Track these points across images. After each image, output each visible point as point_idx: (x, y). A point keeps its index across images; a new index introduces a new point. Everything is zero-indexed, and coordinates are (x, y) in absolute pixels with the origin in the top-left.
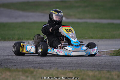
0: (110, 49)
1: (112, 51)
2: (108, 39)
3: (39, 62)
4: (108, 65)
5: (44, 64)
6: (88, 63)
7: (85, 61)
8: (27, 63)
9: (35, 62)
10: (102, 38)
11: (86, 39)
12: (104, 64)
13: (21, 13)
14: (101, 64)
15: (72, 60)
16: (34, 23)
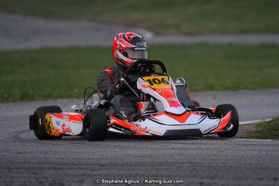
0: (249, 120)
1: (253, 124)
2: (253, 89)
3: (59, 164)
4: (231, 167)
5: (69, 169)
6: (183, 163)
7: (176, 157)
8: (25, 168)
9: (47, 166)
10: (236, 88)
11: (196, 90)
12: (221, 165)
13: (40, 23)
14: (214, 165)
15: (144, 156)
16: (70, 50)
